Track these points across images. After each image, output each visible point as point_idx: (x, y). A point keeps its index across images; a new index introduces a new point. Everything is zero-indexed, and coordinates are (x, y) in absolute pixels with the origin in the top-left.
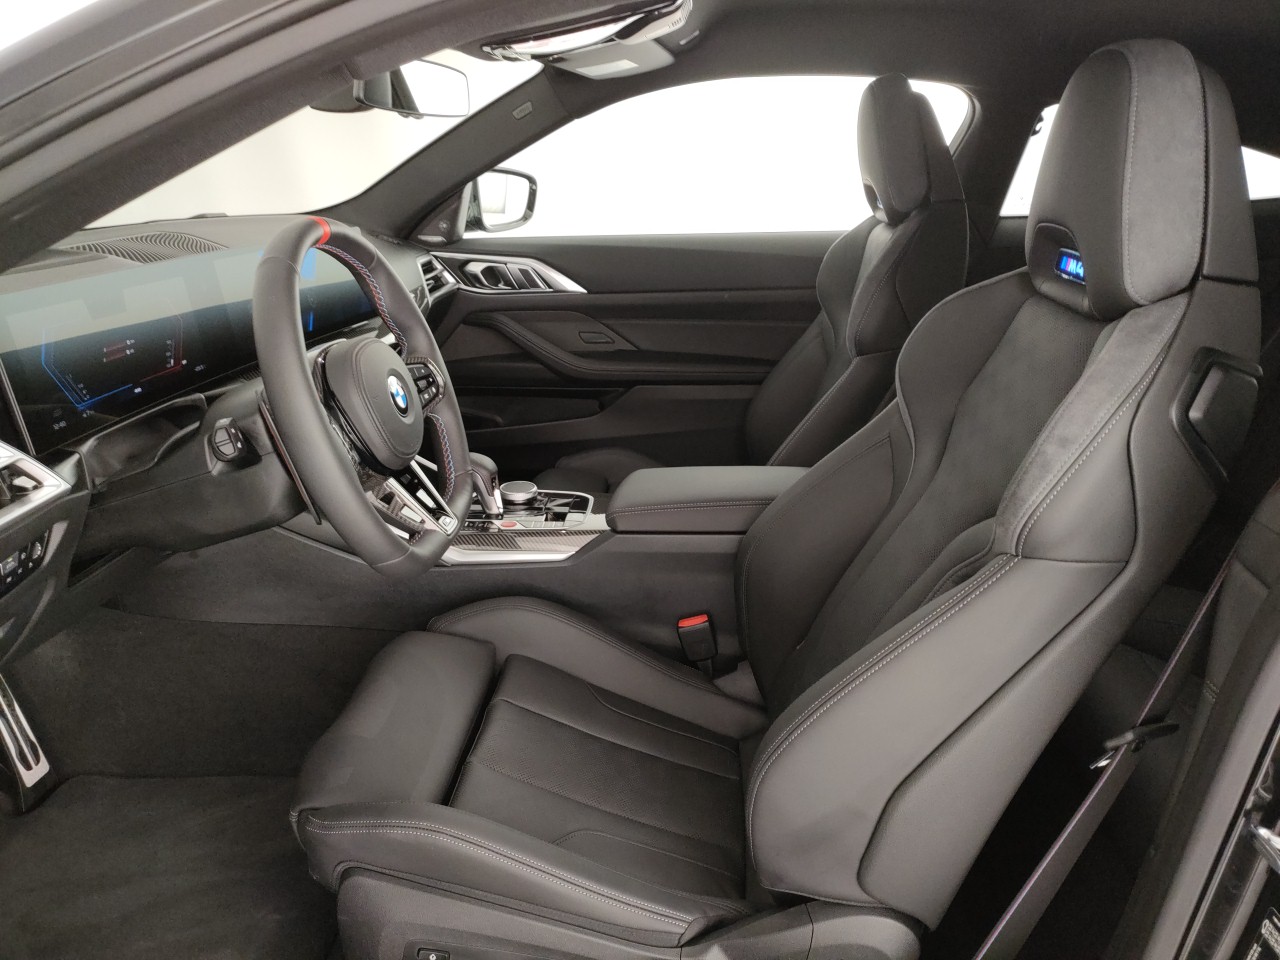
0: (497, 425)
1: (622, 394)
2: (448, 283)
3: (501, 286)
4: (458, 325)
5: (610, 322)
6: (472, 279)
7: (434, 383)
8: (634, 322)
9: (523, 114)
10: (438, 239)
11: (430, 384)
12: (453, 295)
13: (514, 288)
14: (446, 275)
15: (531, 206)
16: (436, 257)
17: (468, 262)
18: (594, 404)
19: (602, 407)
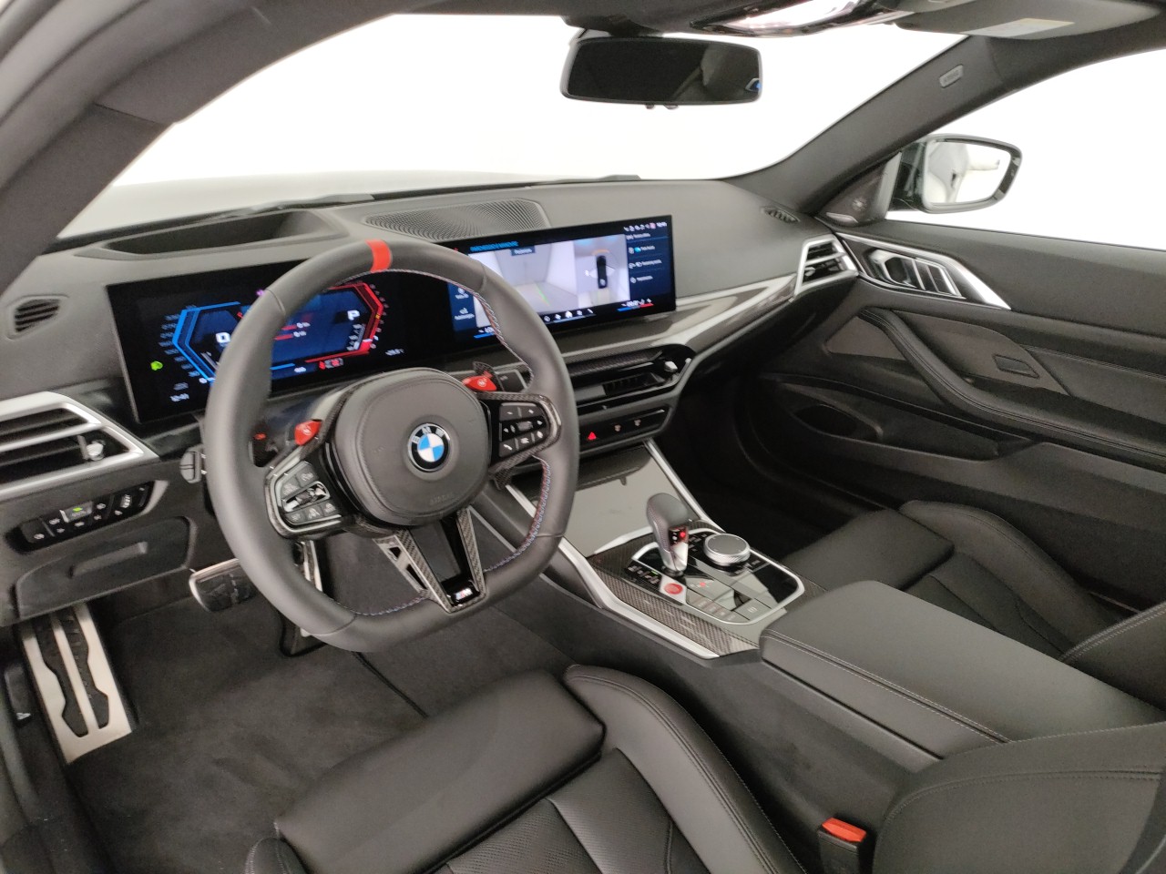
0: (873, 437)
1: (1026, 446)
2: (846, 269)
3: (907, 283)
4: (852, 317)
5: (1037, 351)
6: (875, 269)
7: (546, 426)
8: (1069, 358)
9: (951, 81)
10: (848, 218)
11: (536, 428)
12: (850, 284)
13: (919, 287)
14: (847, 260)
15: (1005, 186)
16: (840, 239)
17: (874, 249)
18: (993, 447)
19: (1003, 453)
